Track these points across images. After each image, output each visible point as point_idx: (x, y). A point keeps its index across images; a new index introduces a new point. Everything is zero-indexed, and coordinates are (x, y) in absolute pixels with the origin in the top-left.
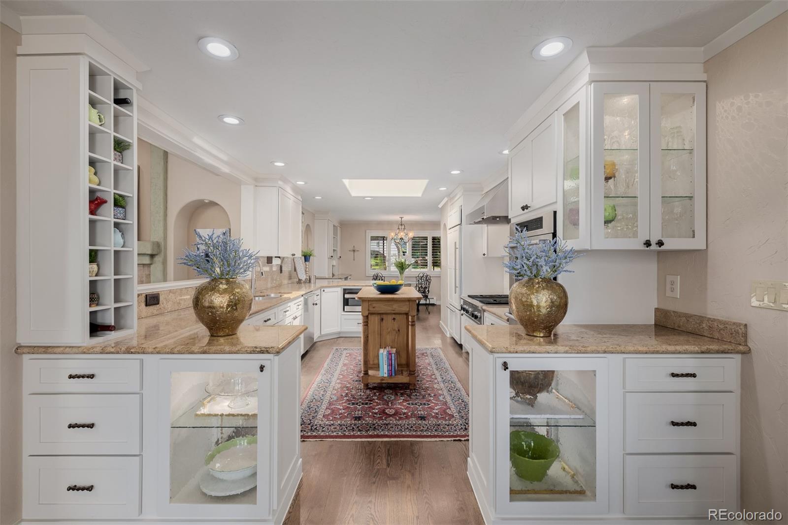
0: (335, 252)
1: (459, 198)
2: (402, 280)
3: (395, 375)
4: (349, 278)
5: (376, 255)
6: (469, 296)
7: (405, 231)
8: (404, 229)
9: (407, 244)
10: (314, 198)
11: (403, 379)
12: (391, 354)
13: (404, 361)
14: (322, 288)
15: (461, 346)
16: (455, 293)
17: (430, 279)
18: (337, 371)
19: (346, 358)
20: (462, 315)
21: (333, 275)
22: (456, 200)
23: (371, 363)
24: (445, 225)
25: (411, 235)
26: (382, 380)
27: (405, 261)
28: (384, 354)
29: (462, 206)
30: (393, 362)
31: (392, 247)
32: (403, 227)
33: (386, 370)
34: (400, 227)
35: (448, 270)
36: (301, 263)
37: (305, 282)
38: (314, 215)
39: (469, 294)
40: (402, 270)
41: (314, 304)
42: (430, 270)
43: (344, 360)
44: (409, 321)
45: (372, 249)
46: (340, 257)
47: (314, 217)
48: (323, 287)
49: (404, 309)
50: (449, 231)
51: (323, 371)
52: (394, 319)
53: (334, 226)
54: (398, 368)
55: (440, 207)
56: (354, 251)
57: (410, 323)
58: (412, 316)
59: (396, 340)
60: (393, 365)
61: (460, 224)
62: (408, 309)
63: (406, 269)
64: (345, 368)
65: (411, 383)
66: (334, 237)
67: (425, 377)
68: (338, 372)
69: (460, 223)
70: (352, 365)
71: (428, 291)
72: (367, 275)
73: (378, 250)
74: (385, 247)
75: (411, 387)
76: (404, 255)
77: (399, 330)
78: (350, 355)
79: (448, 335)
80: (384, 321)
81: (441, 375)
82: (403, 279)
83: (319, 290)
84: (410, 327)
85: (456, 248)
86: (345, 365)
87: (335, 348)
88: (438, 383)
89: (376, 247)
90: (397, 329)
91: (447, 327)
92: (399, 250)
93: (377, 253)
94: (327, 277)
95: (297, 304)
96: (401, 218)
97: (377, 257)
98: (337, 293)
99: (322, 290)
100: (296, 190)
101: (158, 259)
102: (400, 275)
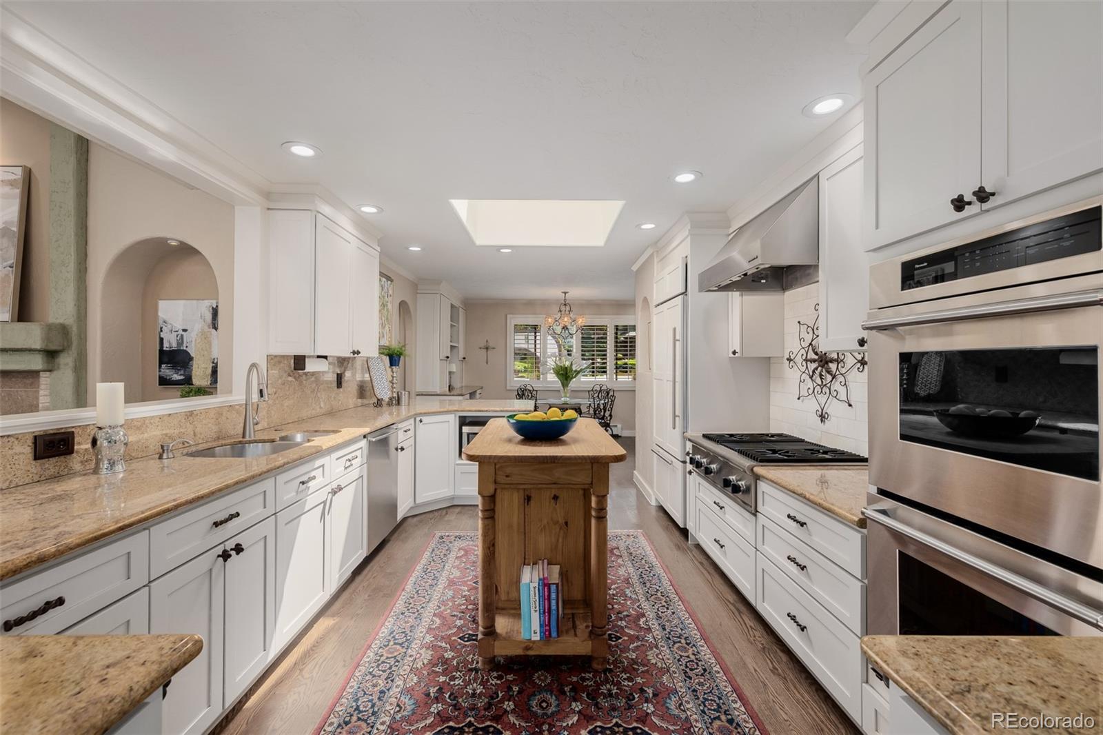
0: (455, 350)
1: (681, 243)
2: (566, 396)
3: (558, 636)
4: (478, 392)
5: (523, 355)
6: (705, 436)
7: (571, 315)
8: (569, 311)
9: (574, 336)
10: (407, 248)
11: (575, 644)
12: (549, 585)
13: (577, 594)
14: (418, 417)
15: (684, 532)
16: (674, 428)
17: (613, 396)
18: (431, 605)
19: (457, 563)
20: (690, 473)
21: (450, 388)
22: (675, 248)
23: (503, 597)
24: (645, 300)
25: (581, 321)
26: (527, 648)
27: (572, 364)
28: (532, 585)
29: (689, 258)
30: (553, 603)
31: (549, 342)
32: (568, 308)
33: (536, 625)
34: (563, 308)
35: (655, 381)
36: (383, 368)
37: (390, 404)
38: (416, 285)
39: (705, 433)
40: (566, 380)
41: (397, 449)
42: (611, 378)
43: (451, 570)
44: (590, 507)
45: (516, 346)
46: (464, 358)
47: (417, 289)
48: (421, 414)
49: (579, 480)
50: (654, 310)
51: (400, 605)
52: (556, 498)
53: (452, 306)
54: (564, 608)
55: (635, 270)
56: (487, 348)
57: (593, 513)
58: (598, 496)
59: (560, 545)
60: (554, 612)
61: (685, 293)
62: (589, 481)
63: (572, 378)
64: (451, 593)
65: (595, 655)
66: (452, 326)
67: (623, 623)
68: (432, 607)
69: (684, 291)
70: (464, 583)
71: (611, 415)
72: (508, 388)
73: (525, 346)
74: (538, 342)
75: (595, 666)
76: (569, 355)
77: (566, 523)
78: (467, 552)
79: (653, 503)
80: (532, 502)
81: (659, 617)
82: (568, 395)
83: (412, 421)
84: (593, 522)
85: (675, 340)
86: (452, 583)
87: (438, 534)
88: (657, 647)
89: (524, 342)
90: (561, 521)
91: (652, 488)
92: (559, 346)
93: (525, 352)
94: (438, 393)
95: (347, 457)
96: (565, 293)
97: (525, 358)
98: (447, 424)
99: (418, 419)
100: (363, 224)
101: (66, 361)
102: (562, 388)
